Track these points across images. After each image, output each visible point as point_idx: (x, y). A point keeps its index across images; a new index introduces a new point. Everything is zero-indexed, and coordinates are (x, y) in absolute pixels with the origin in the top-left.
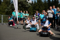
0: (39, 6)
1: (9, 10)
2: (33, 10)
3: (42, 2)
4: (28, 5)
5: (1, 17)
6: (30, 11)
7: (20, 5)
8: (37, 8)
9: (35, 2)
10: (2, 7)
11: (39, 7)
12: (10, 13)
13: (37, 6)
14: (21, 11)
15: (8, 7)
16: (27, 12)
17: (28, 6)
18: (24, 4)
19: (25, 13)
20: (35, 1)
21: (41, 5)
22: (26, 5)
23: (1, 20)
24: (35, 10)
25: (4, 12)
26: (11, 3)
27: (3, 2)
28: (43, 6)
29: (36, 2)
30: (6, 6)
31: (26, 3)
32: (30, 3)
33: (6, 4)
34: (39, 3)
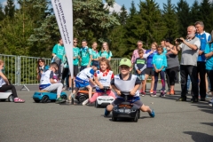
0: (149, 22)
1: (41, 37)
2: (125, 37)
3: (159, 11)
4: (107, 21)
5: (14, 64)
6: (115, 41)
7: (81, 21)
8: (141, 29)
9: (133, 10)
10: (17, 27)
11: (148, 28)
12: (44, 49)
13: (140, 23)
14: (84, 43)
15: (38, 29)
16: (105, 44)
17: (109, 25)
18: (94, 16)
19: (99, 49)
20: (133, 5)
21: (156, 21)
22: (100, 21)
23: (14, 73)
24: (132, 40)
25: (24, 45)
26: (47, 14)
27: (21, 10)
28: (161, 25)
29: (138, 9)
30: (31, 23)
31: (100, 13)
32: (115, 14)
33: (32, 16)
34: (148, 13)
